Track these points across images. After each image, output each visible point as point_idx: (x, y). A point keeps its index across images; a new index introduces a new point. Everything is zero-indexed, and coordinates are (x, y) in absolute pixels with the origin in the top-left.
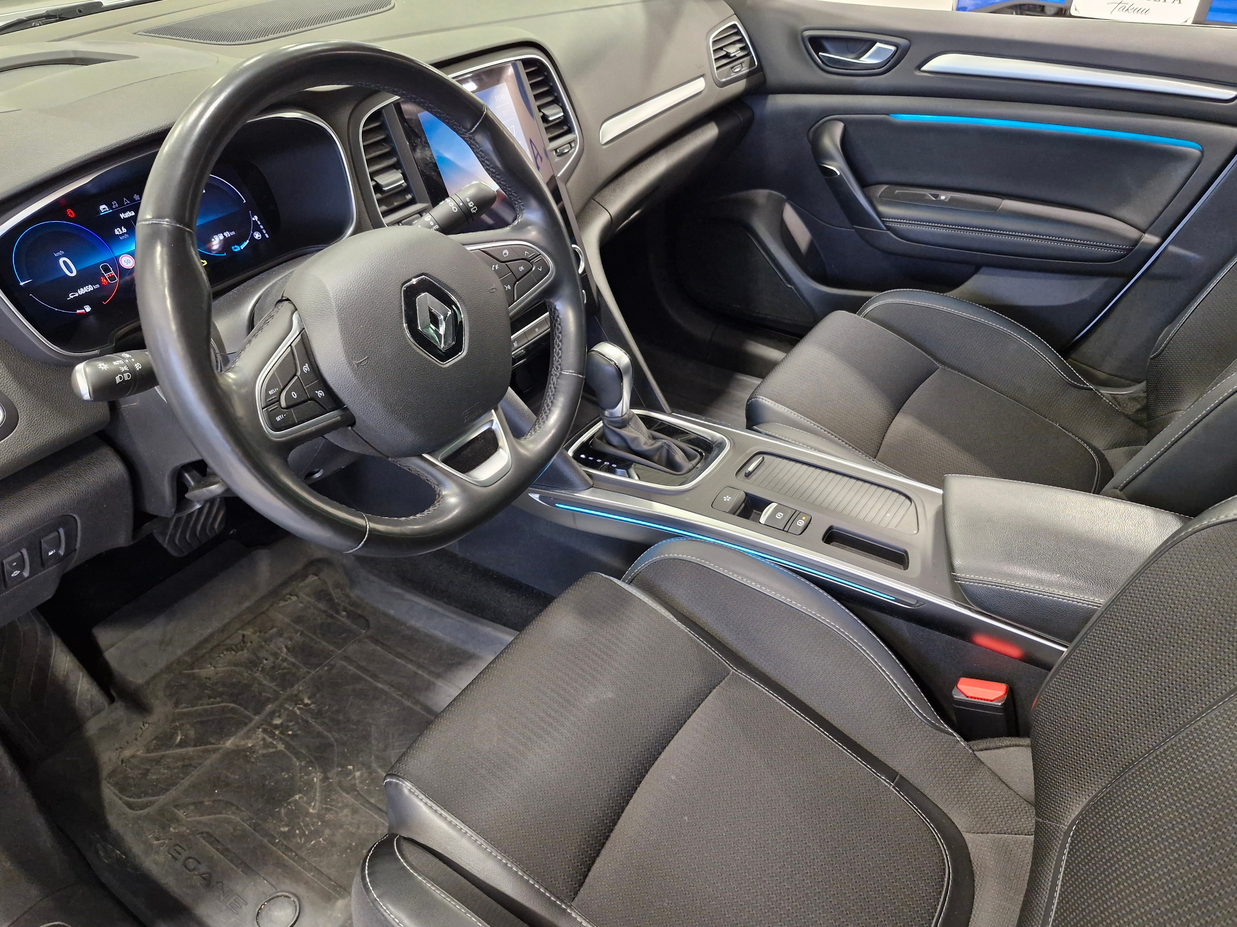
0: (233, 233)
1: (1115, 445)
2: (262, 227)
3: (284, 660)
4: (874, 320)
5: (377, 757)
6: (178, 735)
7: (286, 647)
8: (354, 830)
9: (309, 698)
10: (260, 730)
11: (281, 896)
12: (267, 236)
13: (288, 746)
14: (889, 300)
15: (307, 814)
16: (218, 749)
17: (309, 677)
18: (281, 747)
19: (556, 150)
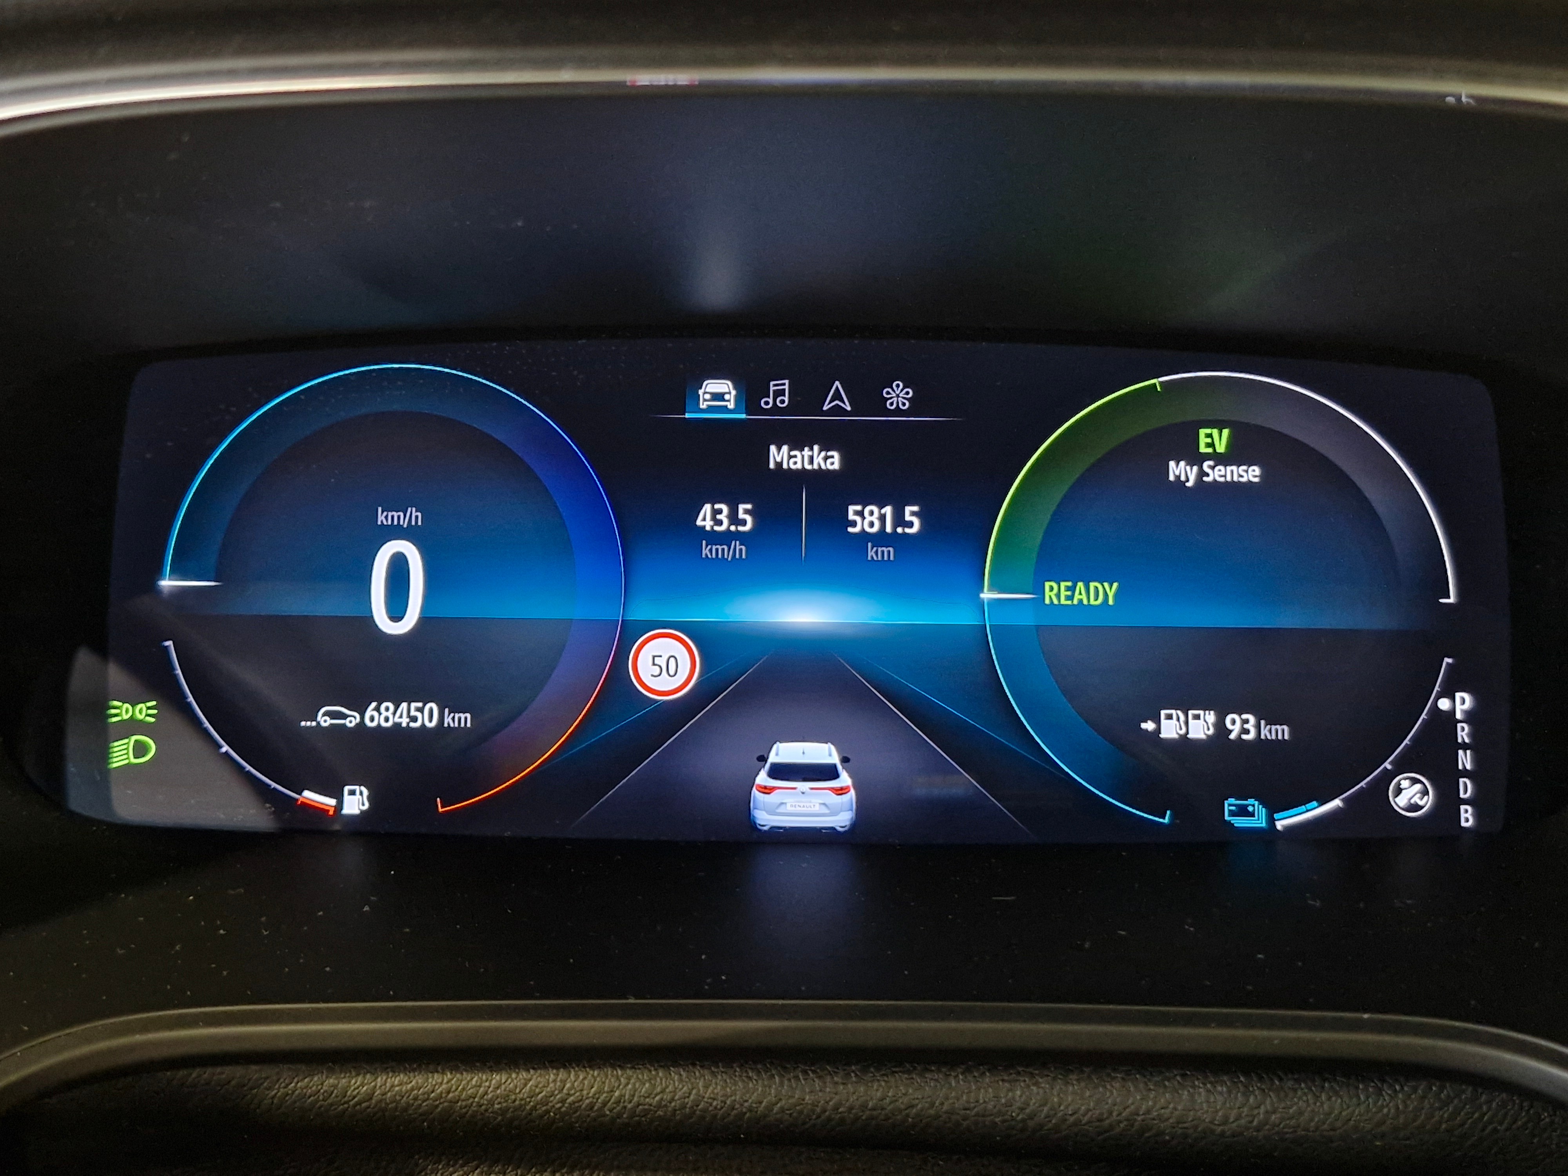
0: (1283, 732)
2: (1465, 760)
12: (1467, 817)
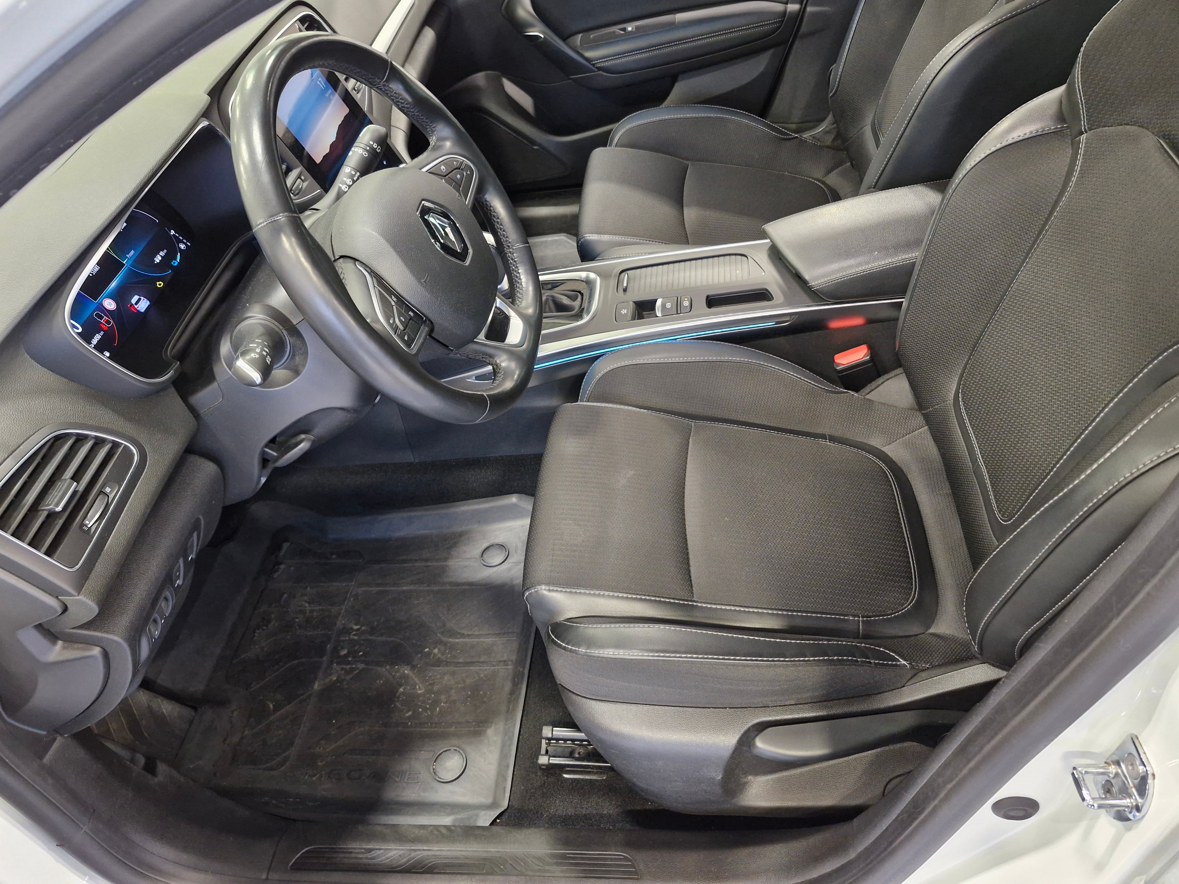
0: (165, 251)
1: (829, 172)
2: (181, 238)
3: (312, 611)
4: (621, 146)
5: (442, 633)
6: (268, 705)
7: (306, 602)
8: (462, 685)
9: (356, 625)
10: (335, 664)
11: (442, 753)
12: (189, 244)
13: (367, 663)
14: (629, 126)
15: (419, 696)
16: (310, 695)
17: (343, 611)
18: (361, 666)
19: (354, 89)
